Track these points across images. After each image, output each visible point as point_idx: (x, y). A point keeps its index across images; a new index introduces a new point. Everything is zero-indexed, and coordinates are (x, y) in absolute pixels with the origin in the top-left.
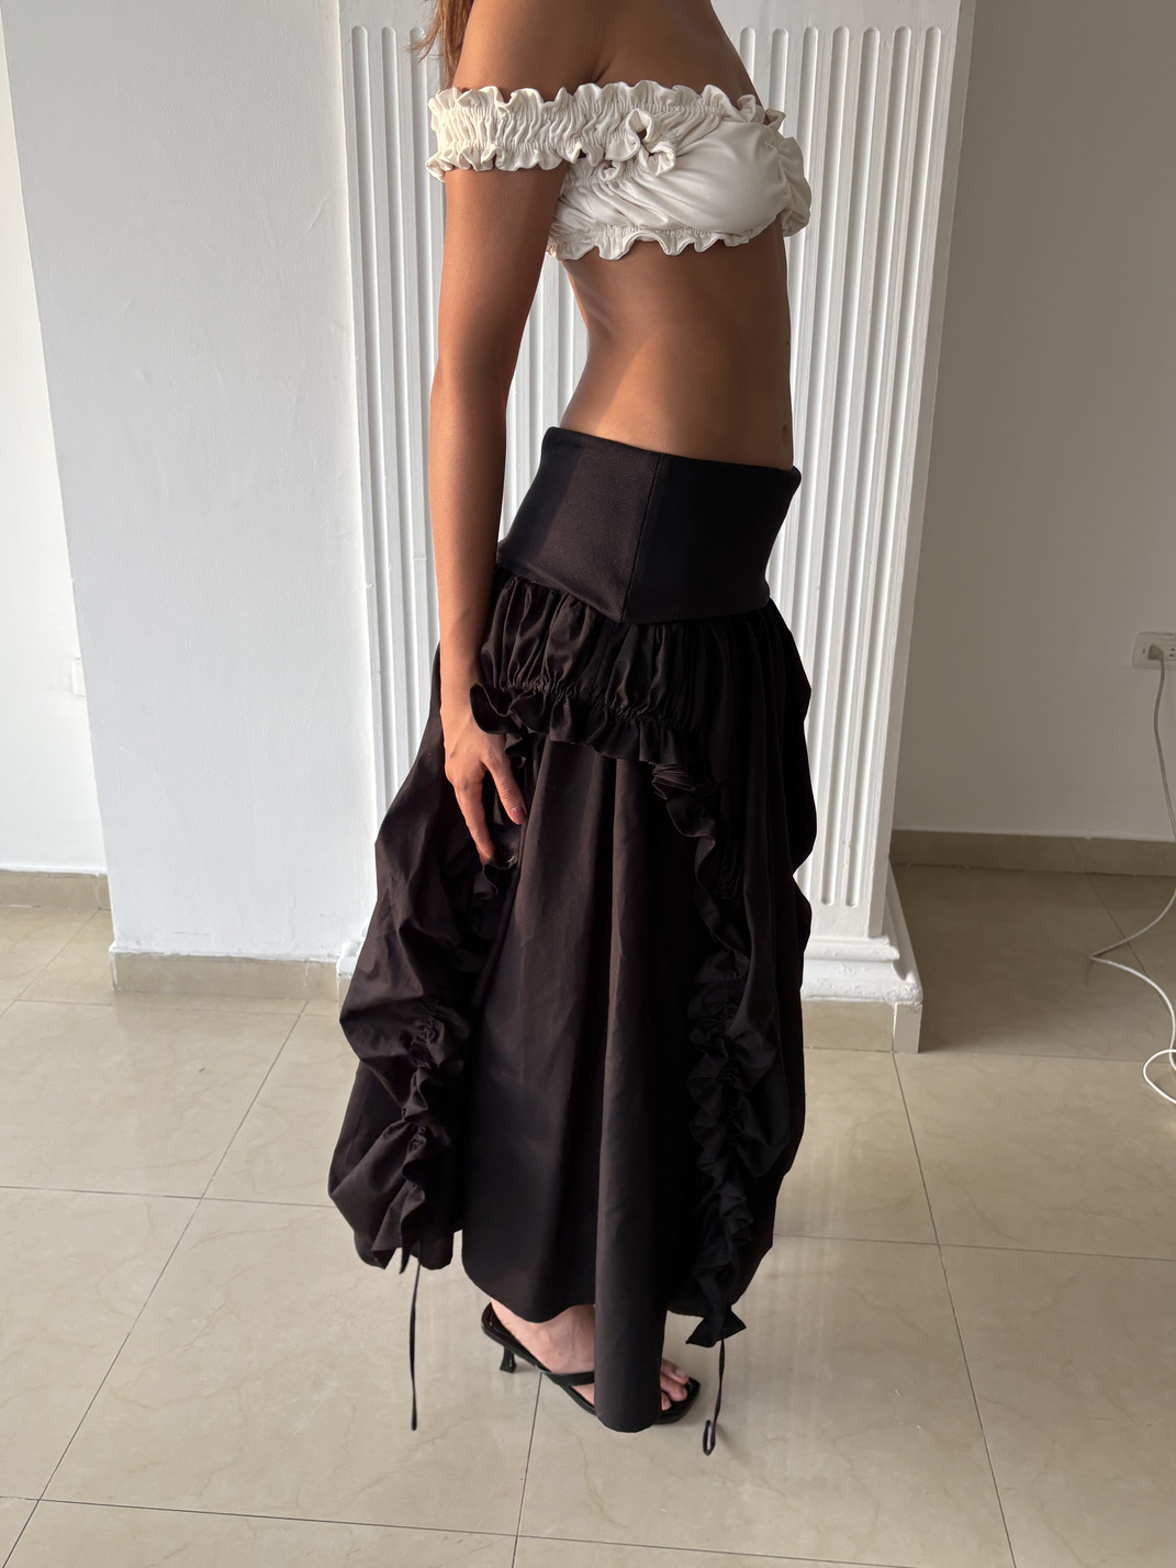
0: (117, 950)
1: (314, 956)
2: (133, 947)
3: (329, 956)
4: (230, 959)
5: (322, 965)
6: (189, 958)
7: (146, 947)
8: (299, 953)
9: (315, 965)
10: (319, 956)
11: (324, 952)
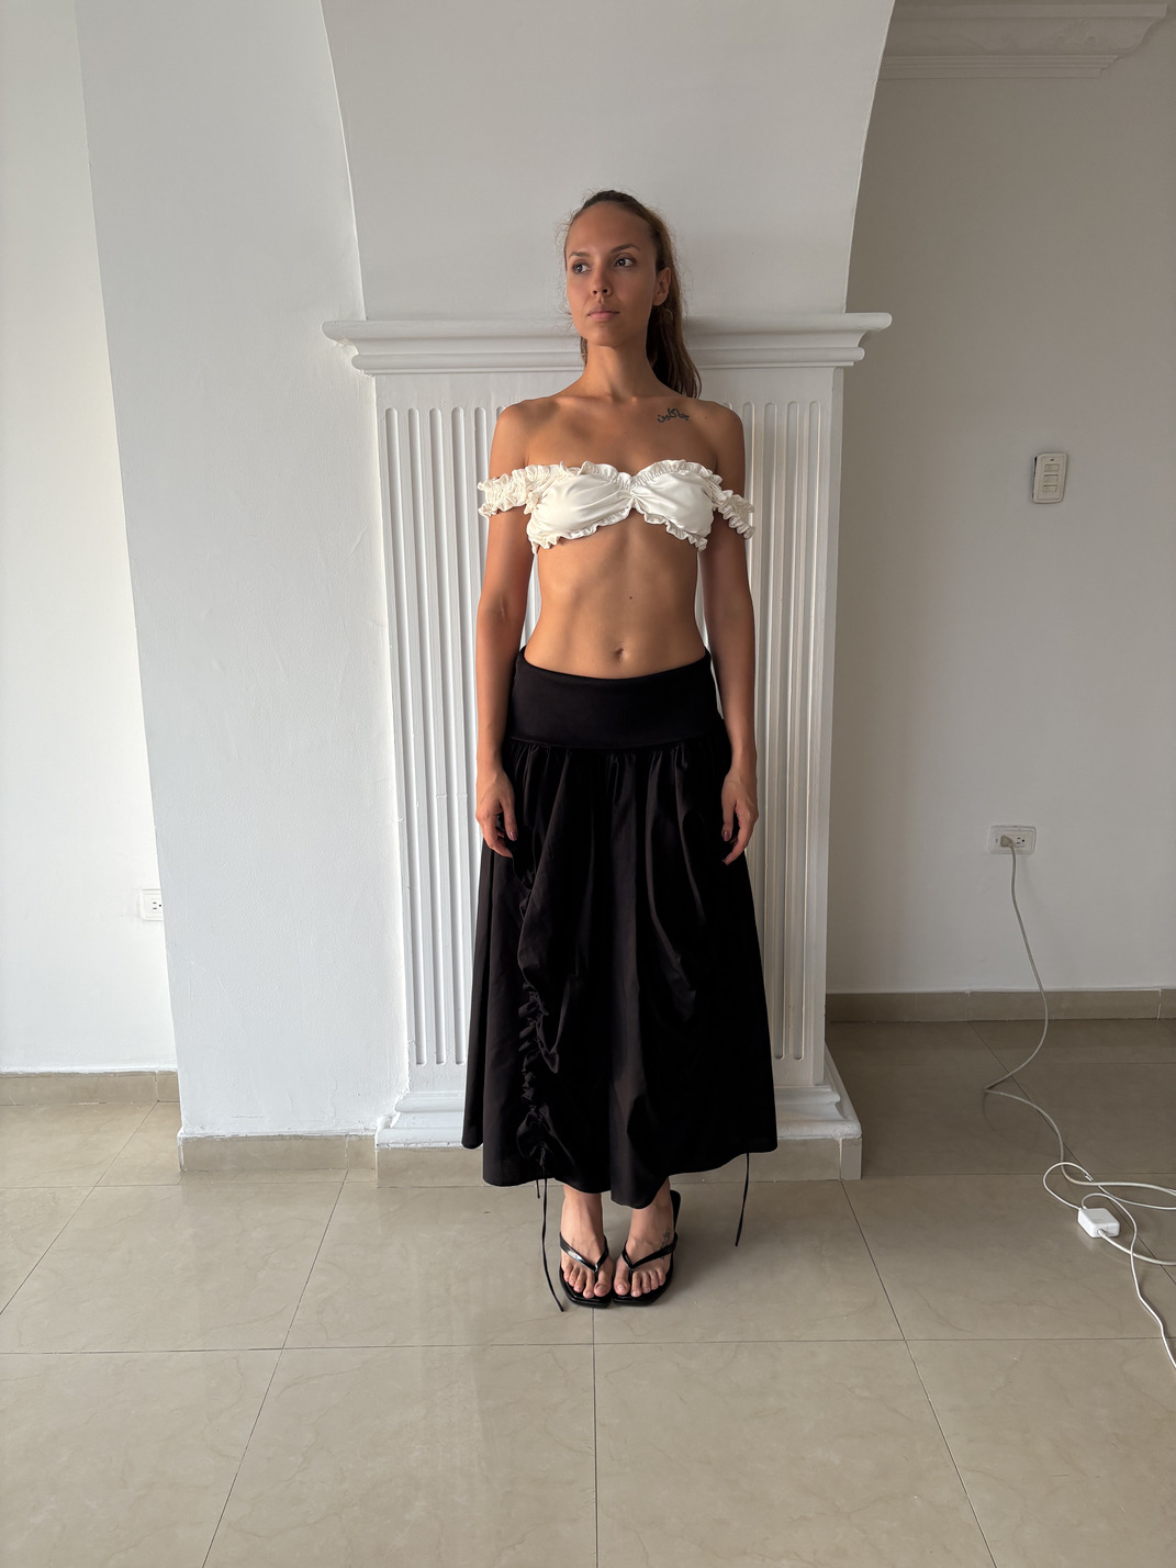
0: (185, 1136)
1: (353, 1130)
2: (198, 1132)
3: (366, 1129)
4: (282, 1137)
5: (360, 1137)
6: (247, 1138)
7: (208, 1131)
8: (340, 1129)
9: (354, 1138)
10: (357, 1130)
11: (361, 1126)
